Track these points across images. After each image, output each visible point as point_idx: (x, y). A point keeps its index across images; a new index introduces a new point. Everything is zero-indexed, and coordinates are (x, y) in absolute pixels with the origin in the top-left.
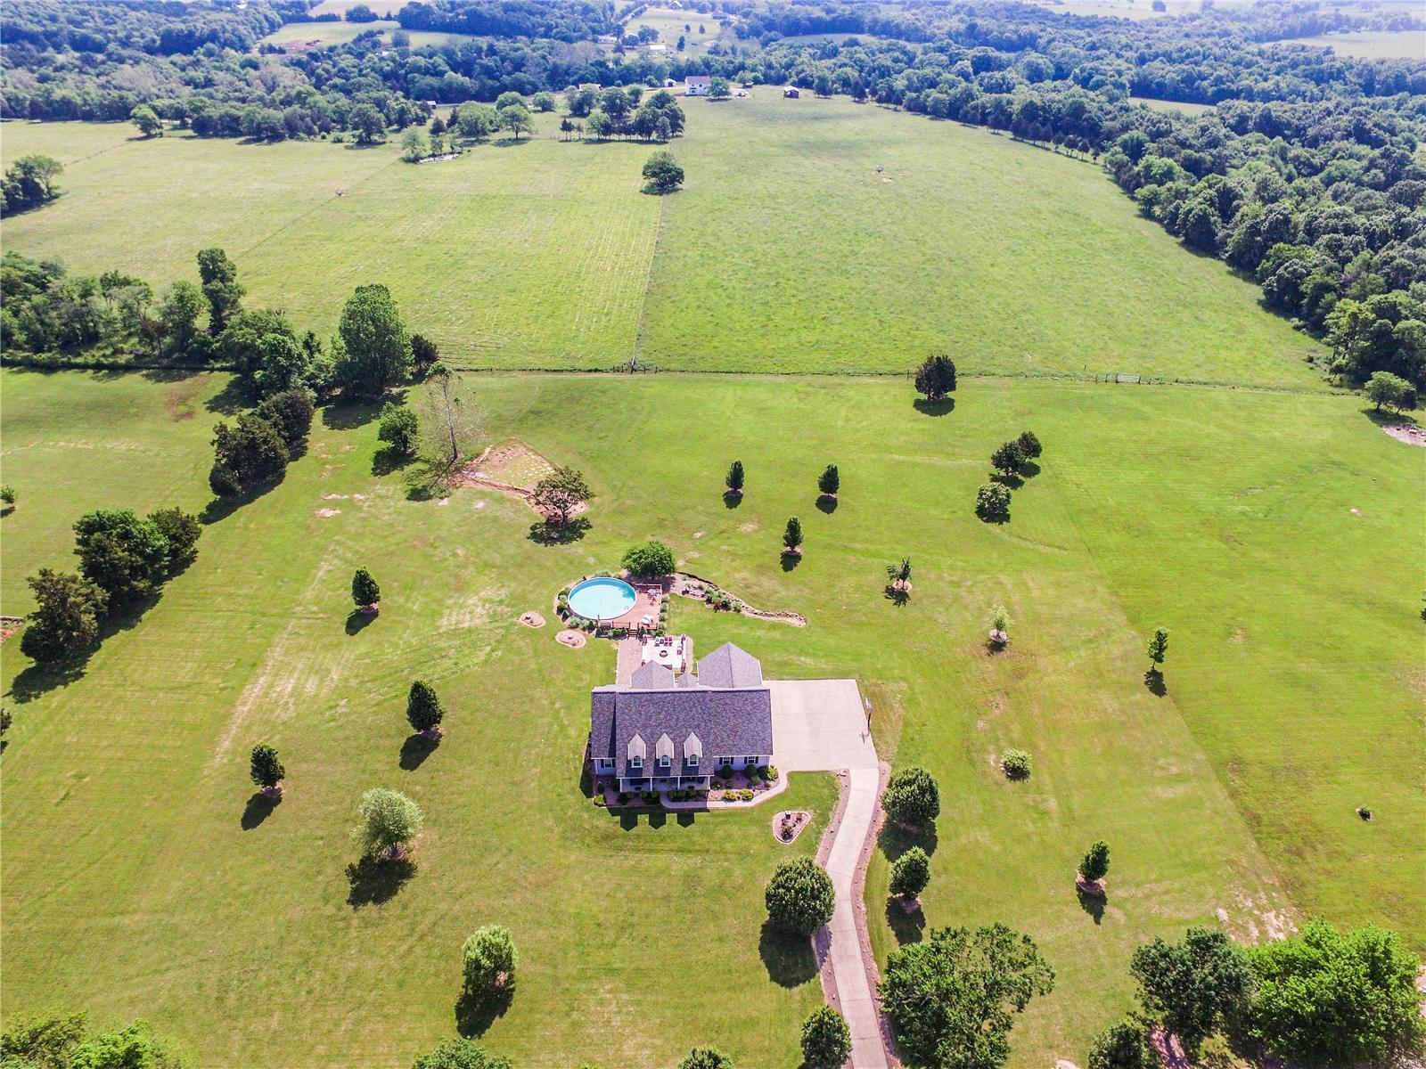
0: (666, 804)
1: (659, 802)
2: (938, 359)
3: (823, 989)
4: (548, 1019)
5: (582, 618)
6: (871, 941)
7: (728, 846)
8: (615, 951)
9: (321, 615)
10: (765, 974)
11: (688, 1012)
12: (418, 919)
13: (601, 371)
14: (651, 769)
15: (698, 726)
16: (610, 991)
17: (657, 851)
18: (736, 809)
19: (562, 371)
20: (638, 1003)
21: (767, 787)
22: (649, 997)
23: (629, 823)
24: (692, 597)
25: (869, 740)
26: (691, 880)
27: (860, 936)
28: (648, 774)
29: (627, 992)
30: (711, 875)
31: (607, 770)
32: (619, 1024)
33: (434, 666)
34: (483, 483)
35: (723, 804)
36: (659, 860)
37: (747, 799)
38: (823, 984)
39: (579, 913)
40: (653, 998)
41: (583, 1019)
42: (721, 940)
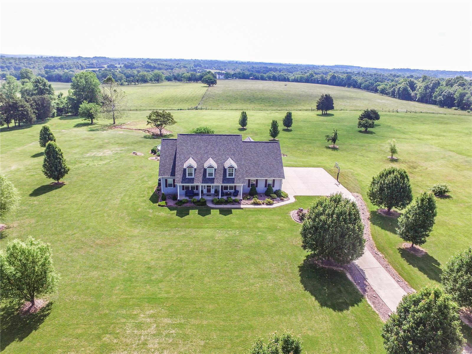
0: (210, 205)
1: (205, 205)
3: (375, 310)
4: (75, 342)
7: (260, 225)
8: (162, 285)
10: (312, 300)
11: (236, 334)
13: (183, 110)
14: (201, 178)
15: (234, 154)
16: (151, 316)
17: (204, 228)
18: (262, 208)
20: (181, 326)
21: (282, 200)
22: (193, 321)
23: (183, 213)
25: (341, 186)
26: (232, 242)
27: (389, 272)
28: (199, 183)
29: (170, 316)
30: (247, 239)
31: (170, 190)
32: (156, 346)
35: (252, 206)
37: (269, 204)
38: (372, 306)
39: (132, 261)
40: (197, 322)
41: (115, 341)
42: (262, 277)
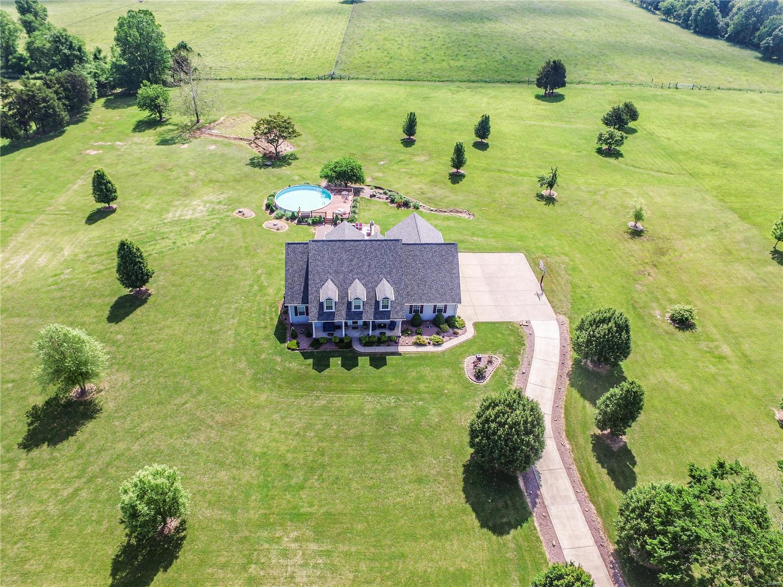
0: (359, 348)
1: (351, 346)
2: (554, 62)
3: (540, 534)
4: (221, 574)
5: (285, 211)
6: (582, 479)
7: (422, 387)
8: (304, 494)
9: (67, 212)
10: (472, 519)
11: (387, 564)
12: (92, 459)
13: (310, 79)
14: (344, 312)
15: (390, 273)
16: (296, 540)
17: (349, 392)
18: (427, 353)
19: (282, 79)
20: (328, 554)
21: (456, 334)
22: (341, 547)
23: (321, 364)
24: (378, 199)
25: (544, 298)
26: (385, 419)
28: (340, 319)
29: (316, 541)
30: (405, 413)
31: (301, 319)
32: (305, 579)
33: (155, 244)
34: (216, 136)
35: (414, 349)
36: (352, 400)
37: (438, 344)
38: (538, 529)
39: (265, 453)
40: (346, 548)
41: (262, 573)
42: (419, 481)
